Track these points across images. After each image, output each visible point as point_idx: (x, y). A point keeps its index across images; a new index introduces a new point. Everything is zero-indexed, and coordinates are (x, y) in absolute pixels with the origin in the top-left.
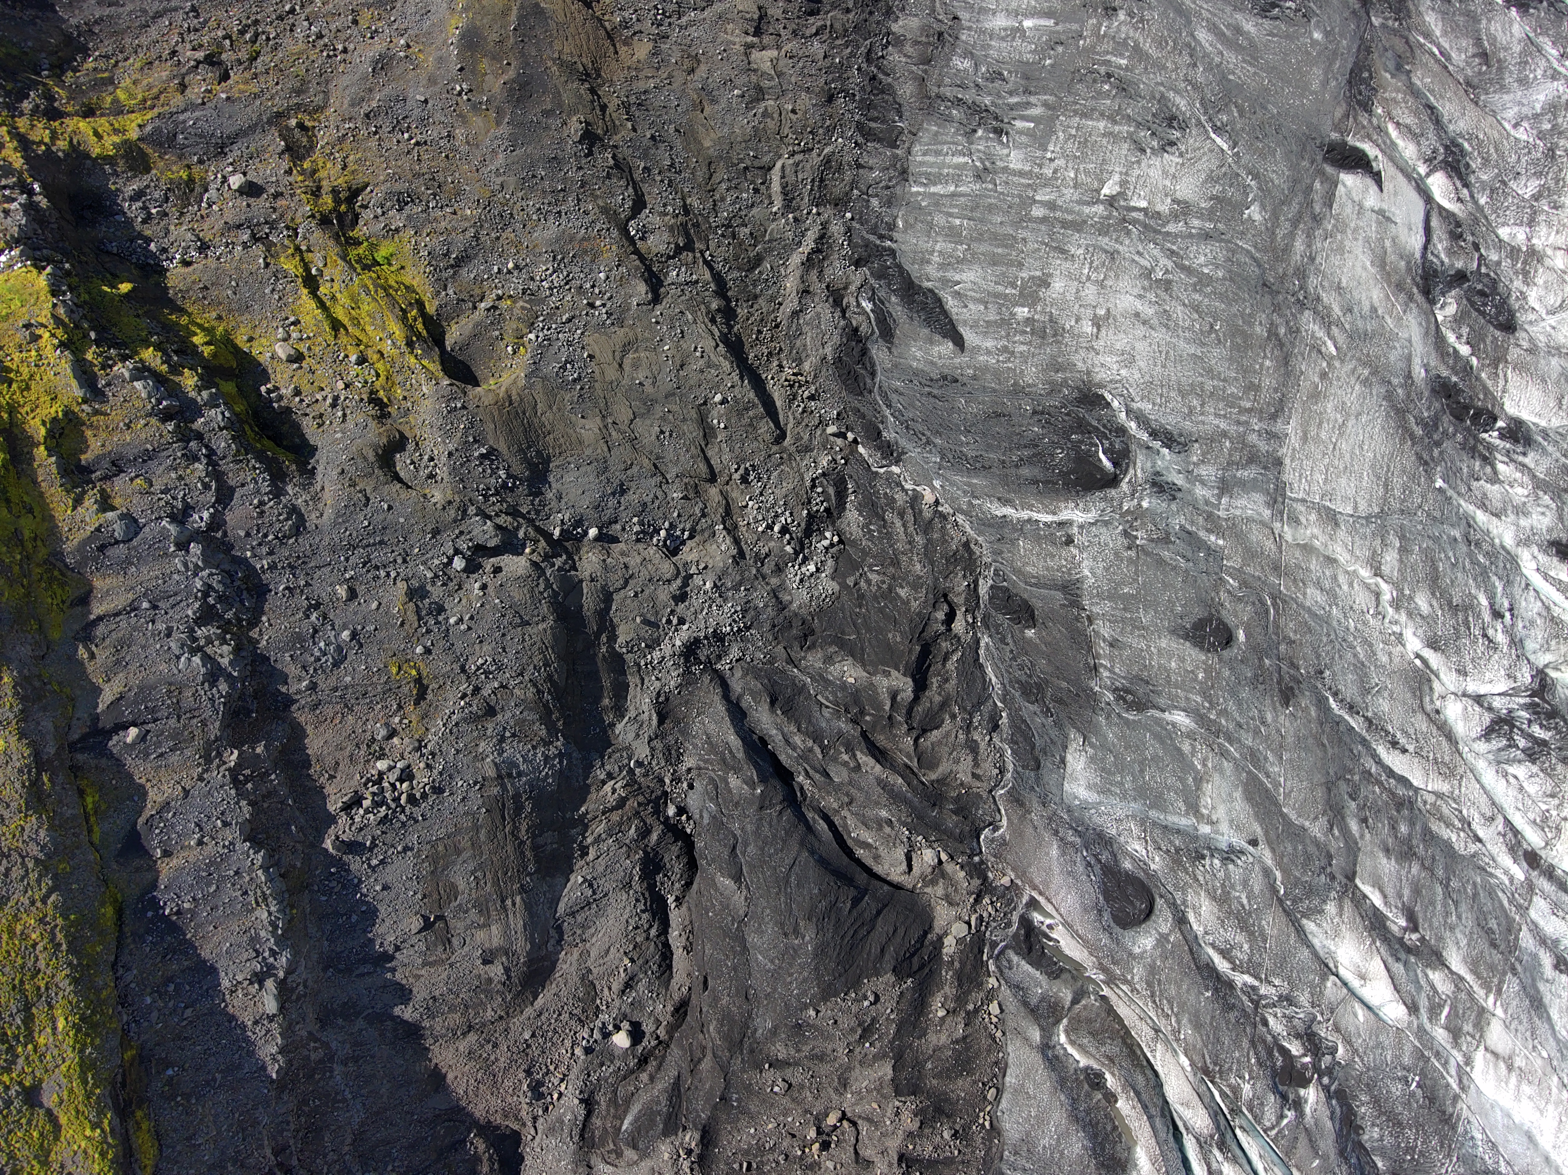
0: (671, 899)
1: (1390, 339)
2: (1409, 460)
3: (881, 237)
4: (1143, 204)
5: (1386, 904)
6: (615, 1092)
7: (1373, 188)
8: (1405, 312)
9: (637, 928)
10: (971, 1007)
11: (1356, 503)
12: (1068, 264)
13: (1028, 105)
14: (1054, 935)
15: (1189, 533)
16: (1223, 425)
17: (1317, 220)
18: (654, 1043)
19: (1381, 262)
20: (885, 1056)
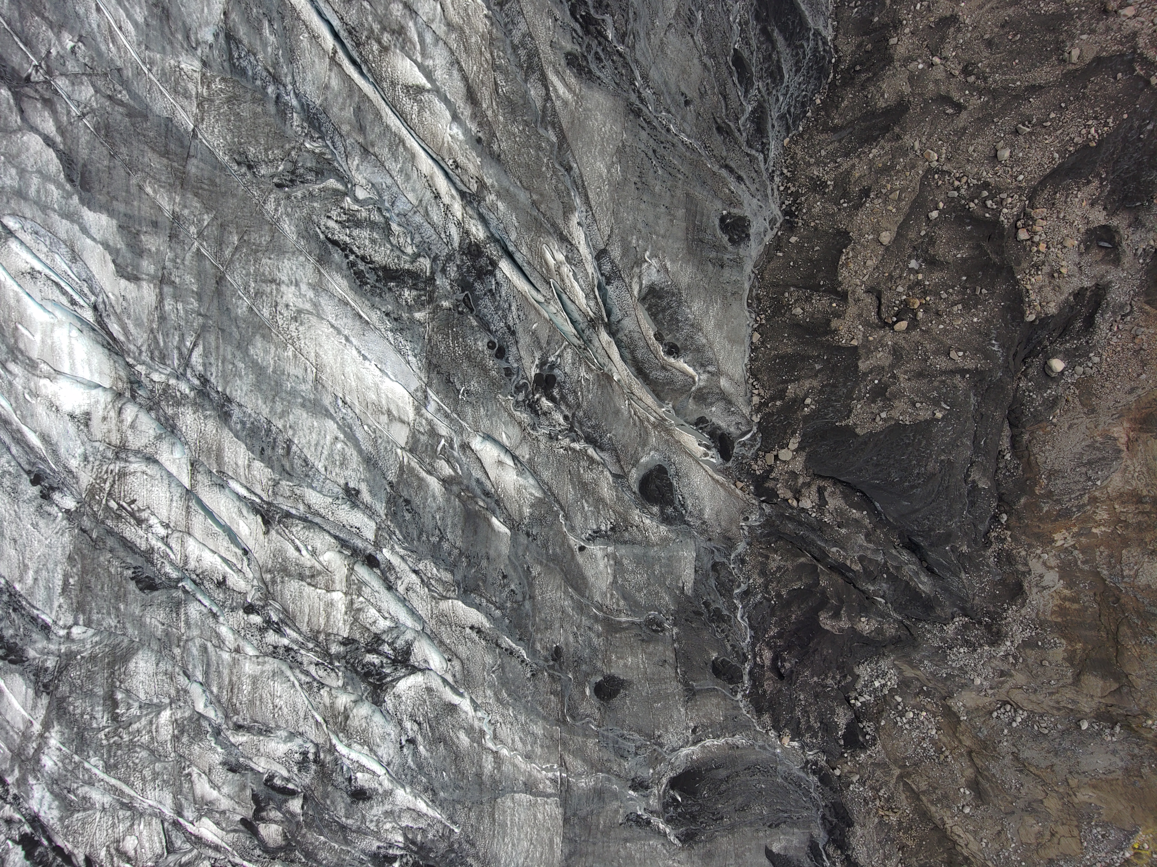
9: (1044, 442)
10: (778, 403)
20: (863, 374)
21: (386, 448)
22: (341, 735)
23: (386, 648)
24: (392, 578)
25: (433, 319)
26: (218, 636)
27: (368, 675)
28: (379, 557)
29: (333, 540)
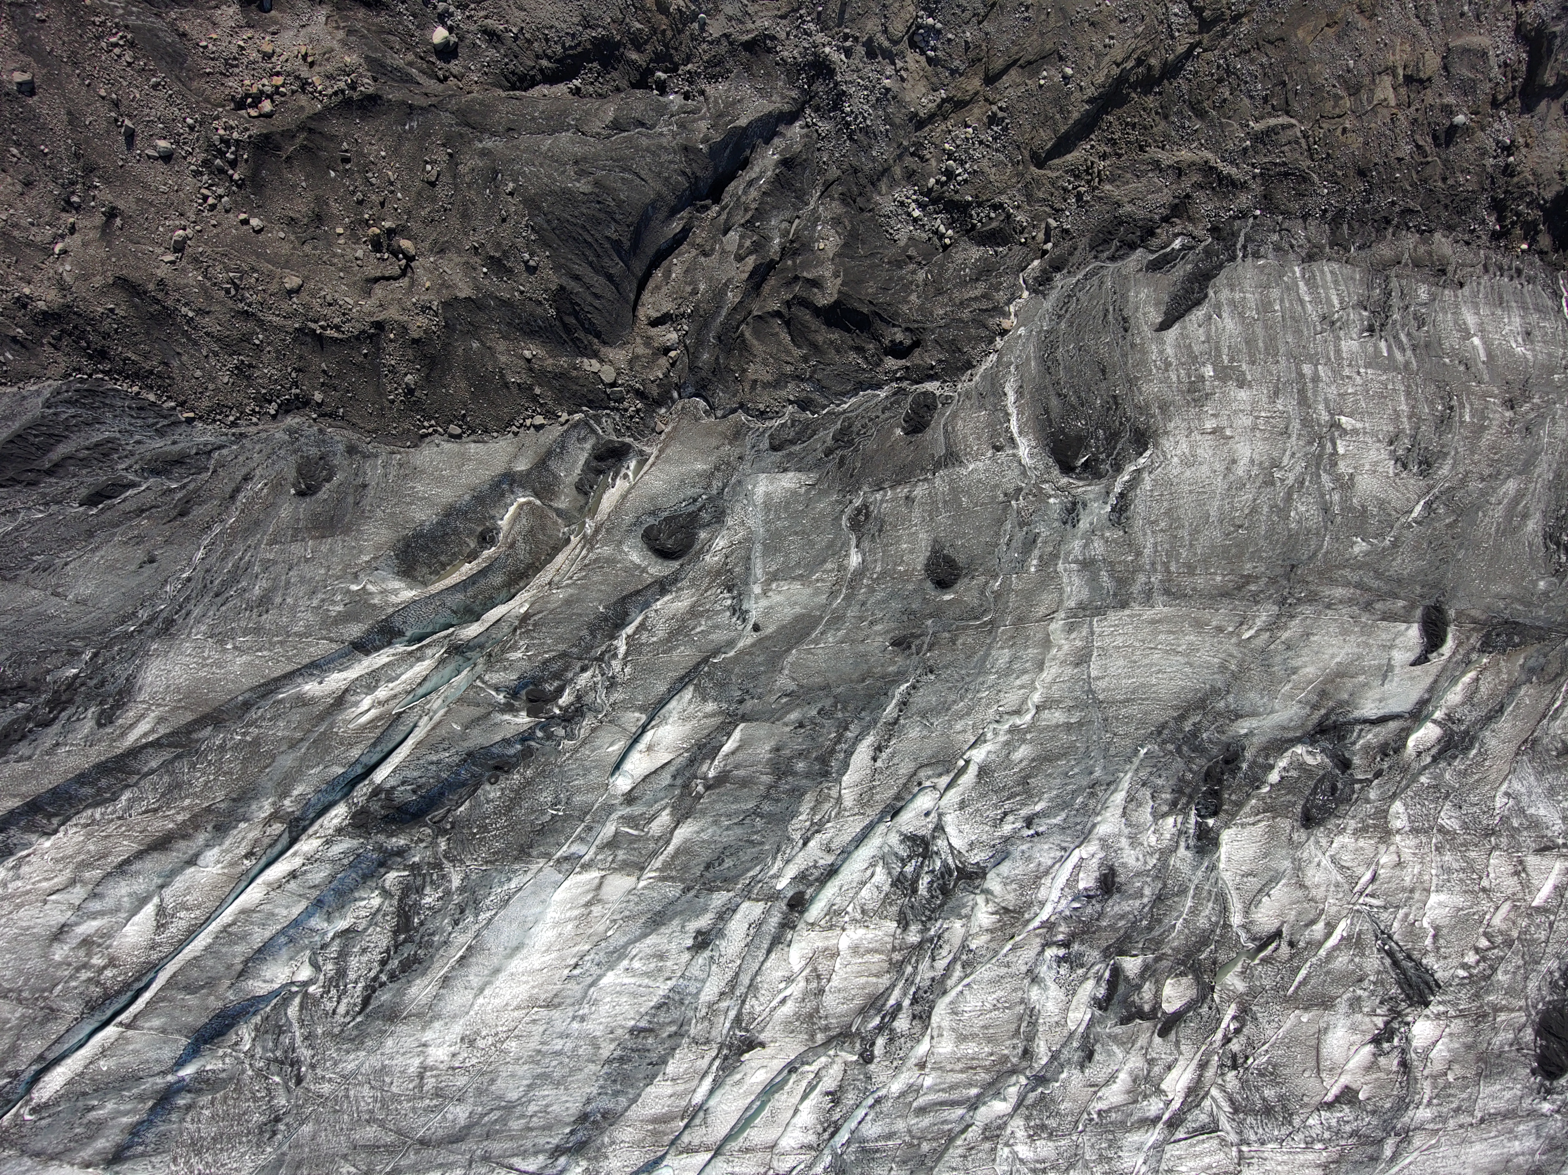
0: (577, 82)
1: (1270, 687)
2: (1159, 716)
3: (1244, 247)
4: (1341, 450)
5: (727, 755)
6: (390, 33)
7: (1411, 656)
8: (1300, 701)
9: (547, 40)
10: (537, 391)
11: (1102, 677)
12: (1265, 399)
13: (1403, 350)
14: (618, 482)
15: (1034, 541)
16: (1147, 551)
17: (1368, 607)
18: (440, 74)
19: (1342, 673)
20: (478, 288)
21: (637, 904)
22: (1027, 916)
23: (909, 869)
24: (817, 873)
25: (462, 862)
26: (903, 1094)
27: (945, 892)
28: (790, 894)
29: (773, 956)
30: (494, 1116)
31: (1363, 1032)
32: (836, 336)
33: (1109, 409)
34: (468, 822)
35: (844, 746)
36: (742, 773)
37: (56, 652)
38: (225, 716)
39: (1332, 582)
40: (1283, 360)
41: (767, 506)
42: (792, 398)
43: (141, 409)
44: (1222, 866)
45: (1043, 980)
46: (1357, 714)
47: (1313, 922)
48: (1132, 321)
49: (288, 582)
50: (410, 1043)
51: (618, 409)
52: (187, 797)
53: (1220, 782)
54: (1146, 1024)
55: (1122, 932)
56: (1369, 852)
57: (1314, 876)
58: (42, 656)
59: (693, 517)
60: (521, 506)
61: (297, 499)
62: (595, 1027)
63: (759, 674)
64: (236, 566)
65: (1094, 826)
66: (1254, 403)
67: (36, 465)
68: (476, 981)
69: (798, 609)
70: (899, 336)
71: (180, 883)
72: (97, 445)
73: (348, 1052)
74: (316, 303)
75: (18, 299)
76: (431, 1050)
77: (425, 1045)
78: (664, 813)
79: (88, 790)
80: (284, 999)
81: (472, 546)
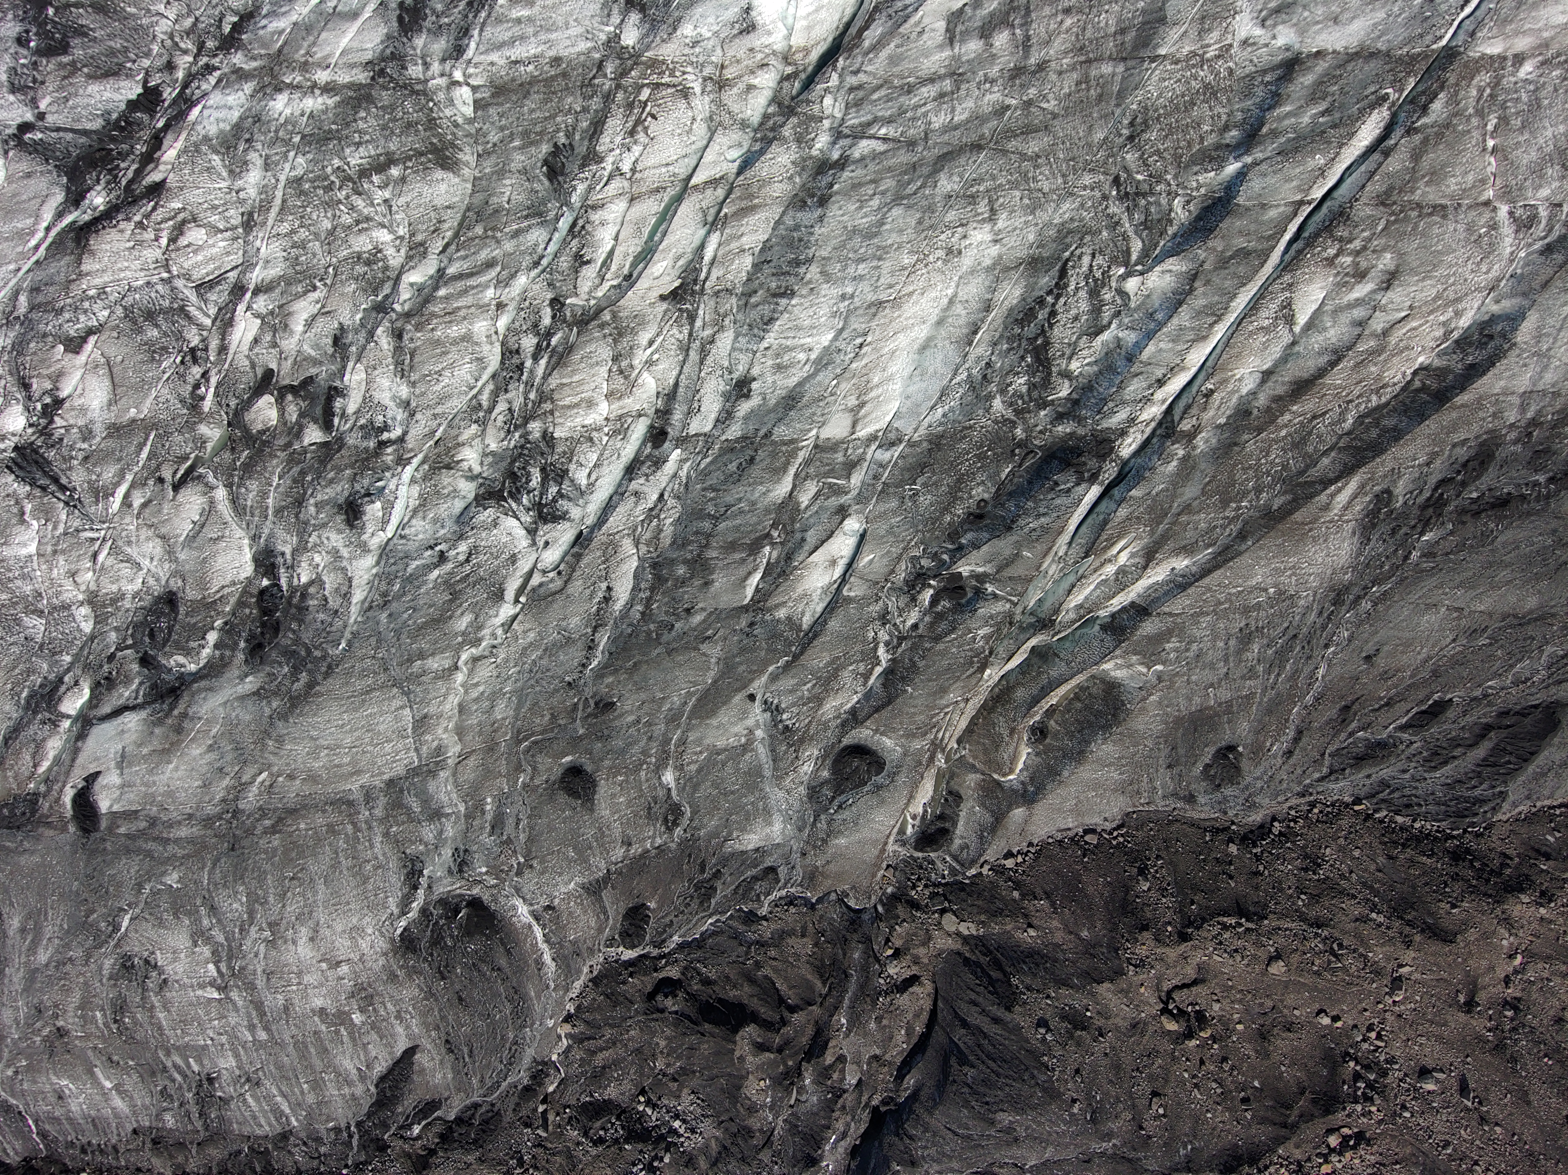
2: (333, 683)
3: (351, 1136)
4: (211, 967)
5: (755, 570)
7: (101, 781)
8: (200, 718)
10: (1016, 894)
11: (397, 709)
12: (296, 1001)
13: (174, 1064)
14: (920, 810)
15: (493, 826)
16: (379, 838)
17: (153, 822)
19: (165, 753)
20: (1093, 994)
21: (814, 414)
22: (426, 465)
23: (553, 490)
24: (645, 469)
26: (512, 275)
27: (512, 475)
28: (667, 444)
29: (672, 382)
30: (912, 188)
31: (73, 409)
32: (731, 994)
33: (447, 966)
34: (998, 460)
35: (642, 595)
36: (737, 556)
37: (1447, 554)
38: (1262, 522)
39: (191, 841)
40: (288, 1039)
41: (767, 813)
42: (765, 923)
43: (1408, 806)
44: (246, 541)
45: (398, 406)
46: (143, 714)
47: (144, 505)
48: (443, 1051)
49: (1226, 661)
50: (1011, 241)
51: (935, 885)
52: (1285, 437)
53: (263, 625)
54: (287, 382)
55: (329, 467)
56: (105, 581)
57: (154, 547)
58: (1461, 547)
59: (839, 790)
60: (1011, 771)
61: (1233, 743)
62: (829, 292)
63: (739, 654)
64: (1282, 667)
65: (378, 563)
66: (305, 997)
67: (1504, 733)
68: (959, 309)
69: (714, 722)
70: (669, 1004)
71: (1276, 351)
72: (1445, 763)
73: (1072, 219)
74: (1251, 950)
75: (1550, 901)
76: (989, 237)
77: (996, 241)
78: (806, 503)
79: (1388, 422)
80: (1147, 256)
81: (1052, 722)
